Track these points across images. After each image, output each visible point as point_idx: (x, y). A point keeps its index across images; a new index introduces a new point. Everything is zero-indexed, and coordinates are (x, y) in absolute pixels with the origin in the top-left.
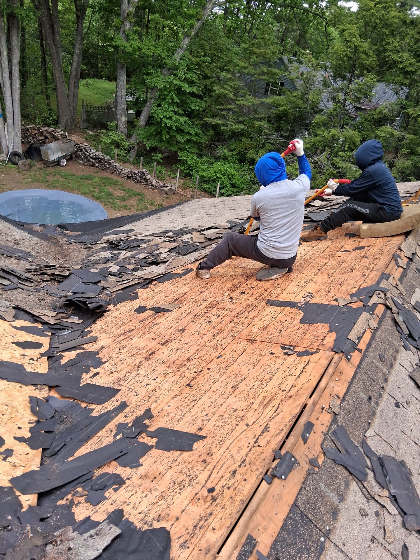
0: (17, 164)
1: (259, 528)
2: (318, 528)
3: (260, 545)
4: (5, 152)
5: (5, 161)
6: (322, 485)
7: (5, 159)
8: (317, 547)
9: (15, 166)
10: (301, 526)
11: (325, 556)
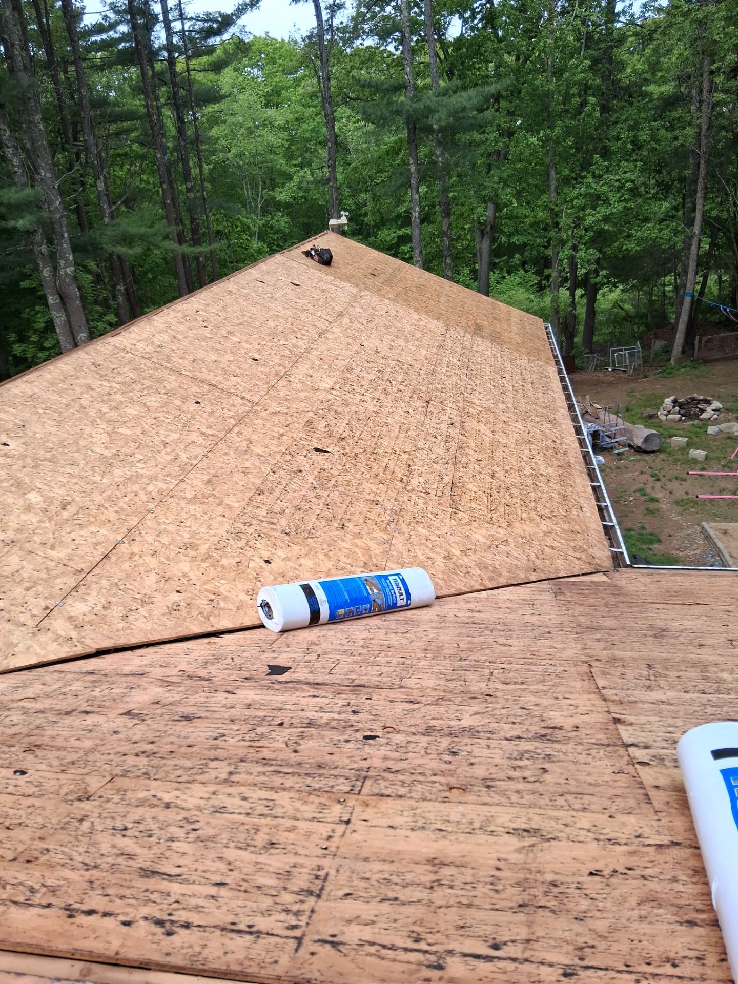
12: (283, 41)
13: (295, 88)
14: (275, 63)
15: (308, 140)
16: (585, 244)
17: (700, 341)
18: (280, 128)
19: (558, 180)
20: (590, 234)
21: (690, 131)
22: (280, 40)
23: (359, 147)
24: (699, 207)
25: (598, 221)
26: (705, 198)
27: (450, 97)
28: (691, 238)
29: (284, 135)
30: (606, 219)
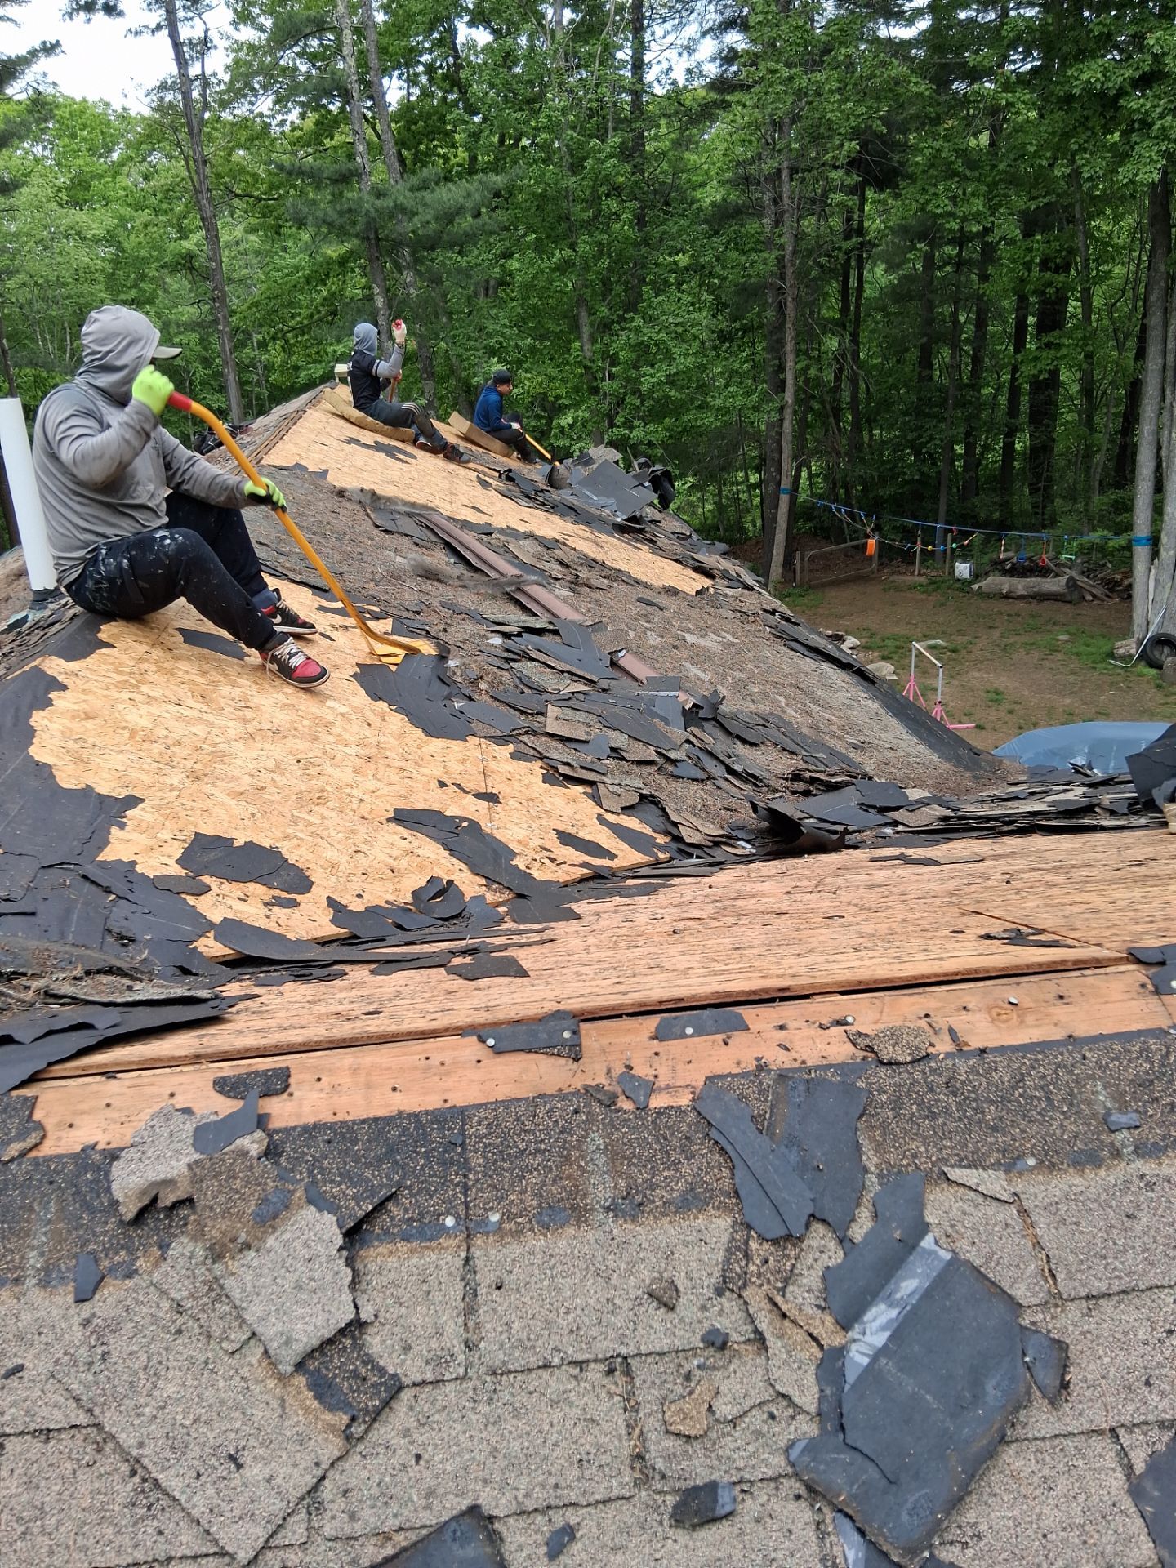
0: (1160, 667)
1: (324, 1079)
2: (466, 1195)
3: (289, 1104)
4: (1138, 634)
5: (1132, 656)
6: (597, 1140)
7: (1133, 651)
8: (412, 1219)
9: (1153, 672)
10: (426, 1155)
11: (413, 1251)
12: (84, 100)
13: (114, 177)
14: (74, 136)
15: (146, 262)
16: (642, 418)
17: (802, 559)
18: (96, 241)
19: (592, 325)
20: (649, 403)
21: (770, 256)
22: (78, 99)
23: (235, 275)
24: (789, 364)
25: (660, 383)
26: (798, 352)
27: (433, 191)
28: (782, 409)
29: (105, 252)
30: (671, 380)
